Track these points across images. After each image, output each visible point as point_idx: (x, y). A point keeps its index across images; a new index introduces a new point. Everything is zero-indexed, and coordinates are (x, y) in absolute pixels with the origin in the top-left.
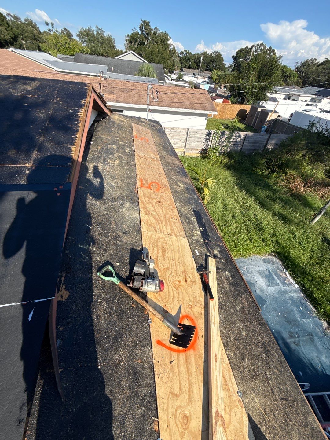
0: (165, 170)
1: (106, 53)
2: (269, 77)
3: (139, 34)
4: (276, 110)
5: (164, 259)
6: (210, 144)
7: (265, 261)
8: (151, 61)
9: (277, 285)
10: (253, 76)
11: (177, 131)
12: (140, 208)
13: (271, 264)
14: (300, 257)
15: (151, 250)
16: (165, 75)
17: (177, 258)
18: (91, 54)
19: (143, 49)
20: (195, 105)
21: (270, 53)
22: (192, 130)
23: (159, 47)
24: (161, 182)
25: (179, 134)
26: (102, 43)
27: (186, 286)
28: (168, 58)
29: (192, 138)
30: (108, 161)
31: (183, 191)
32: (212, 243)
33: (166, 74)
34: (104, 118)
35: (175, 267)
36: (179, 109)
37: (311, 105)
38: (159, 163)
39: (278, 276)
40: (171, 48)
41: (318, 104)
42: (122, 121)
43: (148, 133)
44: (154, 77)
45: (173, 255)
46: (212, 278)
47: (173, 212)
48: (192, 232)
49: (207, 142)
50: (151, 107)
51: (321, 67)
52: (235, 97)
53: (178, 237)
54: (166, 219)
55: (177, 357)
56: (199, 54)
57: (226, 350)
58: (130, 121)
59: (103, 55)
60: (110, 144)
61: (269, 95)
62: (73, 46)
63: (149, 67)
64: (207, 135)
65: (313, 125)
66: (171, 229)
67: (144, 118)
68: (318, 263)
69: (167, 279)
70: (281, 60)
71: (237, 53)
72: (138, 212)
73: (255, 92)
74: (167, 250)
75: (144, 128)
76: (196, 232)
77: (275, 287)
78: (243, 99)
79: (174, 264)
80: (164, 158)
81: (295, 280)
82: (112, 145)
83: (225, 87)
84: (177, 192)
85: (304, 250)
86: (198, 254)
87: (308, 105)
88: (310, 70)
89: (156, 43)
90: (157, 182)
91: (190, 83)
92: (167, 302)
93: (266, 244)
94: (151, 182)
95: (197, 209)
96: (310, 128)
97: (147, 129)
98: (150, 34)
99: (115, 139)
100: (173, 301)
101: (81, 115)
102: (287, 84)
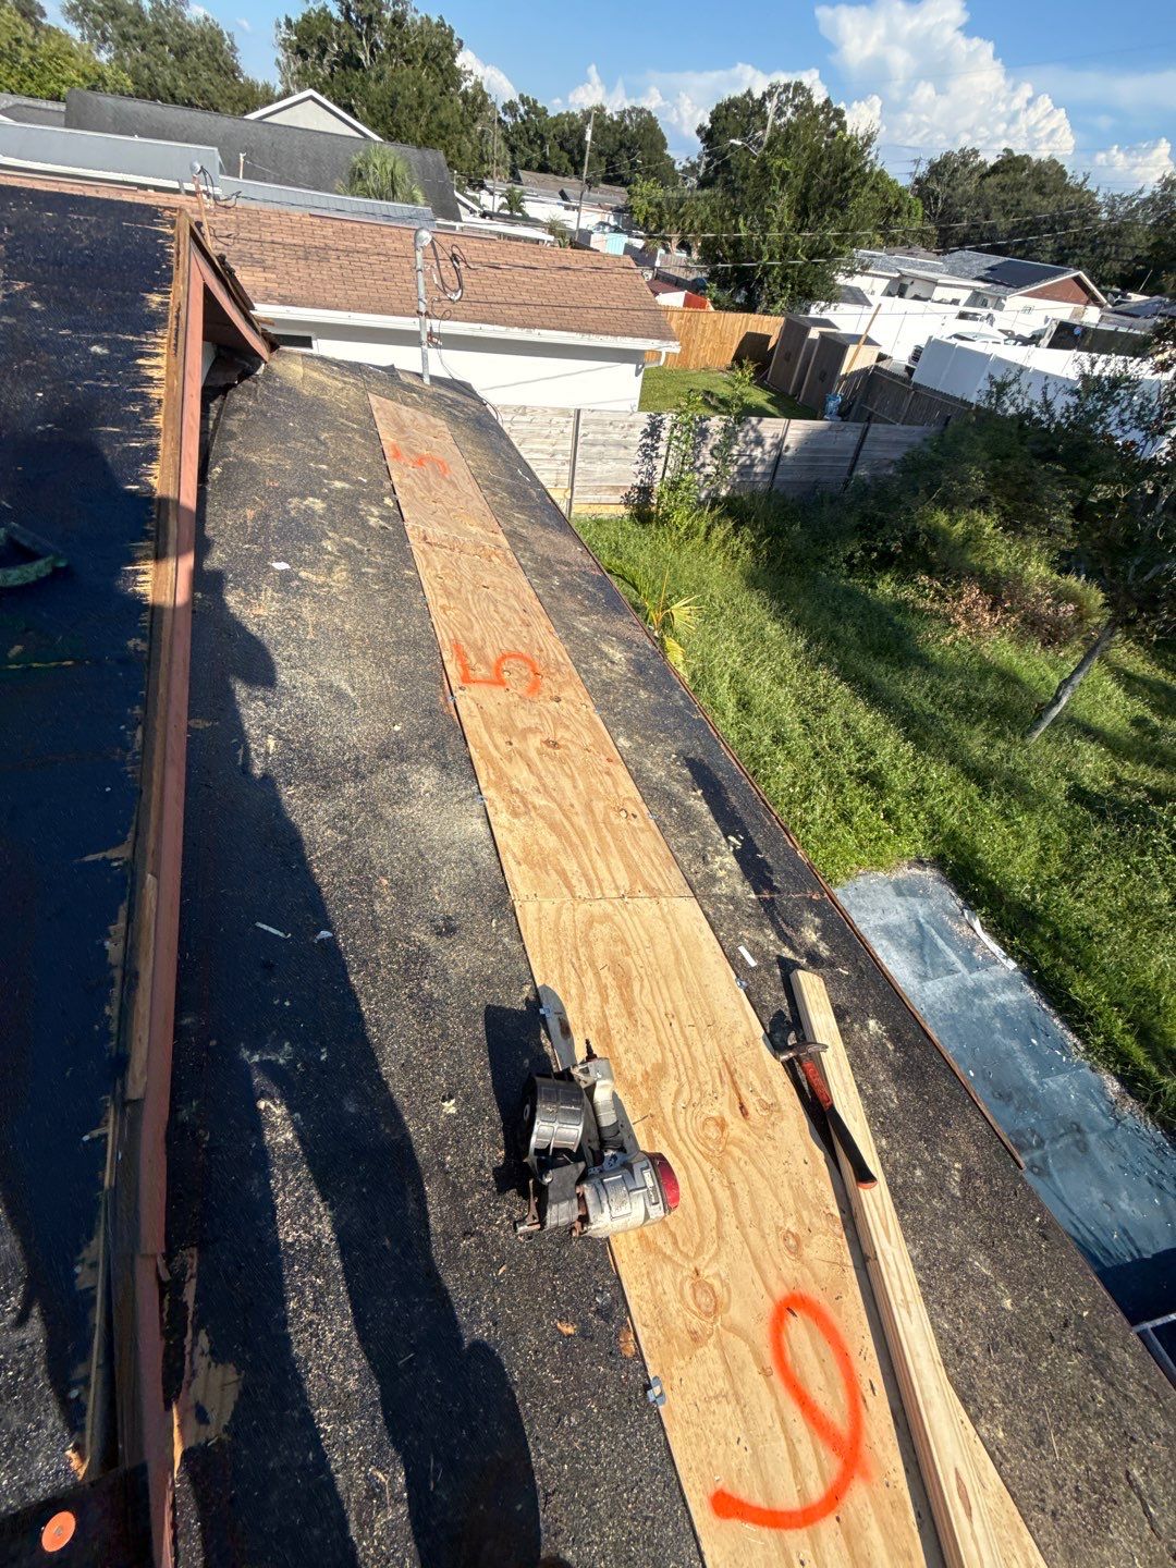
0: (540, 592)
1: (204, 95)
2: (838, 212)
3: (331, 19)
4: (871, 335)
5: (635, 1026)
6: (660, 469)
7: (900, 889)
8: (393, 134)
9: (951, 972)
10: (782, 206)
11: (539, 419)
12: (482, 784)
13: (922, 896)
14: (1009, 862)
15: (574, 991)
16: (457, 195)
17: (683, 1005)
18: (139, 96)
19: (356, 84)
20: (593, 314)
21: (828, 120)
22: (595, 416)
23: (419, 78)
24: (537, 652)
25: (546, 432)
26: (180, 53)
27: (750, 1141)
28: (460, 127)
29: (593, 445)
30: (303, 574)
31: (629, 680)
32: (790, 898)
33: (458, 190)
34: (246, 374)
35: (685, 1050)
36: (537, 331)
37: (974, 317)
38: (509, 564)
39: (947, 935)
40: (467, 85)
41: (996, 313)
42: (324, 388)
43: (437, 435)
44: (413, 200)
45: (664, 991)
46: (836, 1073)
47: (615, 784)
48: (706, 863)
49: (651, 458)
50: (438, 326)
51: (992, 180)
52: (723, 286)
53: (663, 901)
54: (595, 823)
55: (814, 1551)
56: (574, 115)
57: (974, 1420)
58: (355, 385)
59: (190, 105)
60: (293, 495)
61: (841, 280)
62: (50, 58)
63: (391, 161)
64: (647, 434)
65: (1002, 388)
66: (628, 866)
67: (409, 372)
68: (1065, 878)
69: (672, 1125)
70: (874, 145)
71: (715, 118)
72: (477, 808)
73: (793, 266)
74: (635, 973)
75: (419, 414)
76: (718, 859)
77: (945, 978)
78: (751, 292)
79: (681, 1042)
80: (522, 538)
81: (1004, 946)
82: (304, 497)
83: (684, 246)
84: (607, 688)
85: (1017, 835)
86: (753, 963)
87: (963, 316)
88: (960, 189)
89: (408, 62)
90: (523, 650)
91: (552, 228)
92: (699, 1250)
93: (899, 829)
94: (499, 655)
95: (698, 752)
96: (993, 401)
97: (432, 419)
98: (380, 23)
99: (309, 468)
100: (720, 1237)
101: (157, 366)
102: (890, 241)
